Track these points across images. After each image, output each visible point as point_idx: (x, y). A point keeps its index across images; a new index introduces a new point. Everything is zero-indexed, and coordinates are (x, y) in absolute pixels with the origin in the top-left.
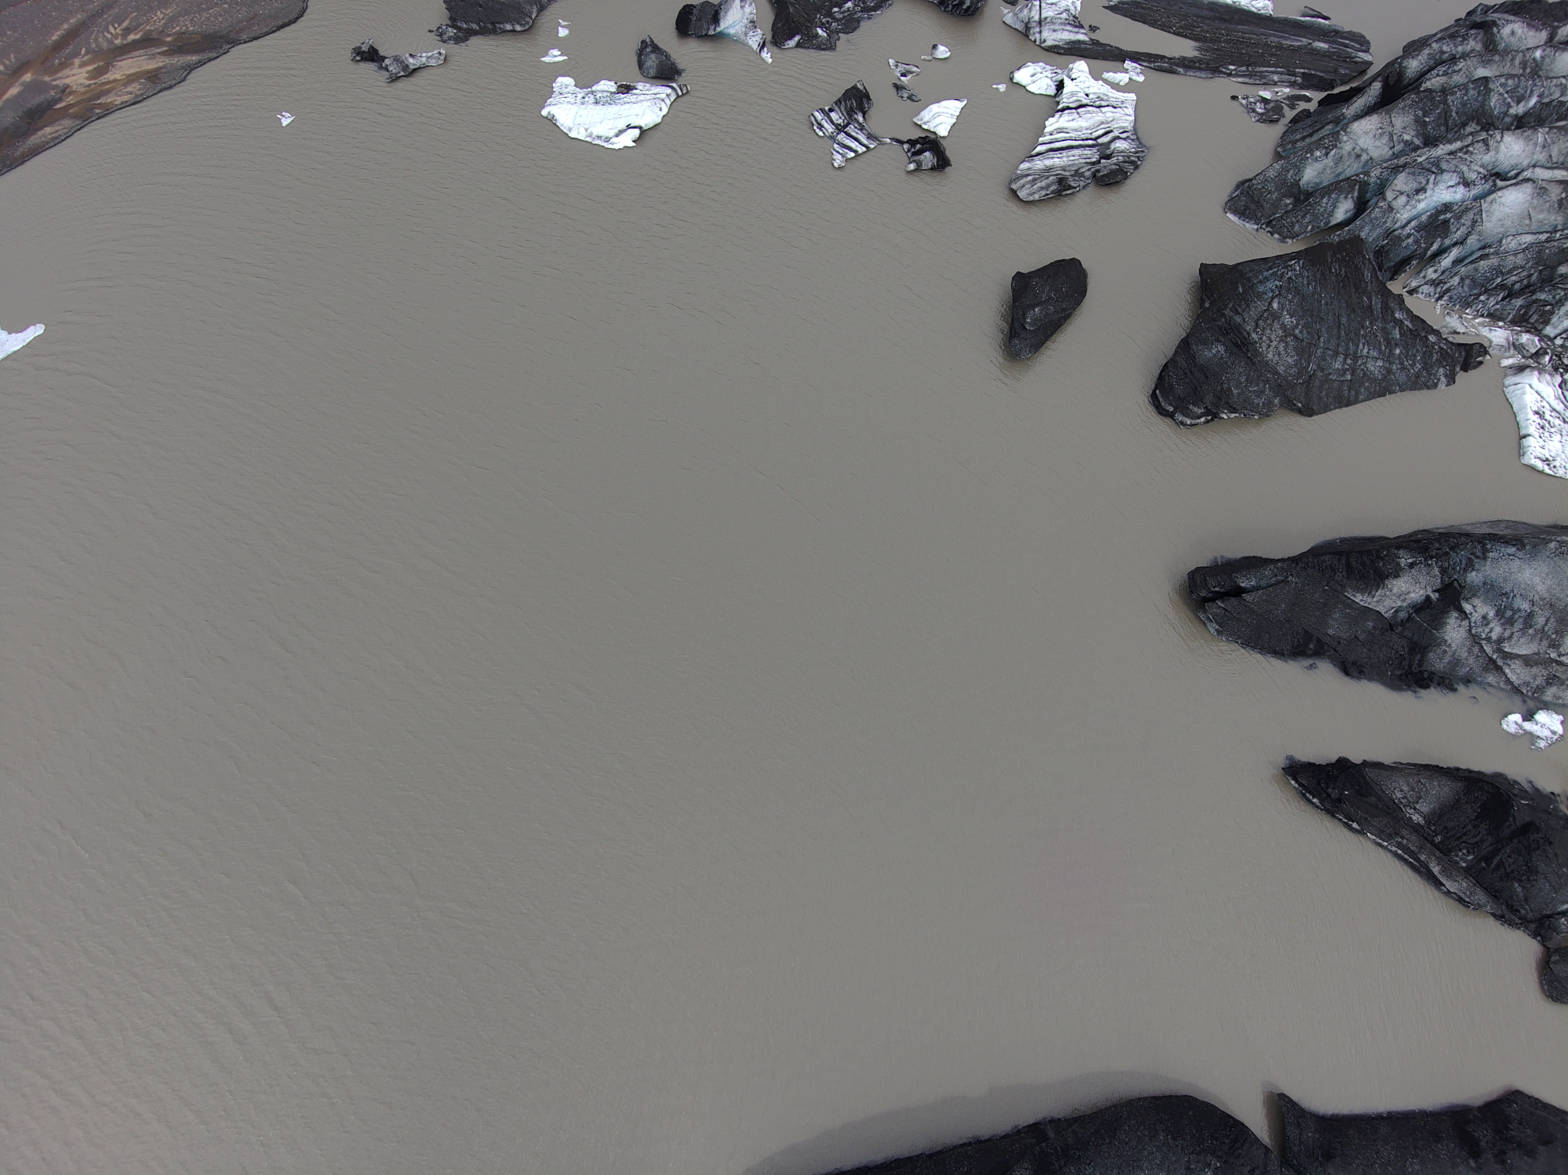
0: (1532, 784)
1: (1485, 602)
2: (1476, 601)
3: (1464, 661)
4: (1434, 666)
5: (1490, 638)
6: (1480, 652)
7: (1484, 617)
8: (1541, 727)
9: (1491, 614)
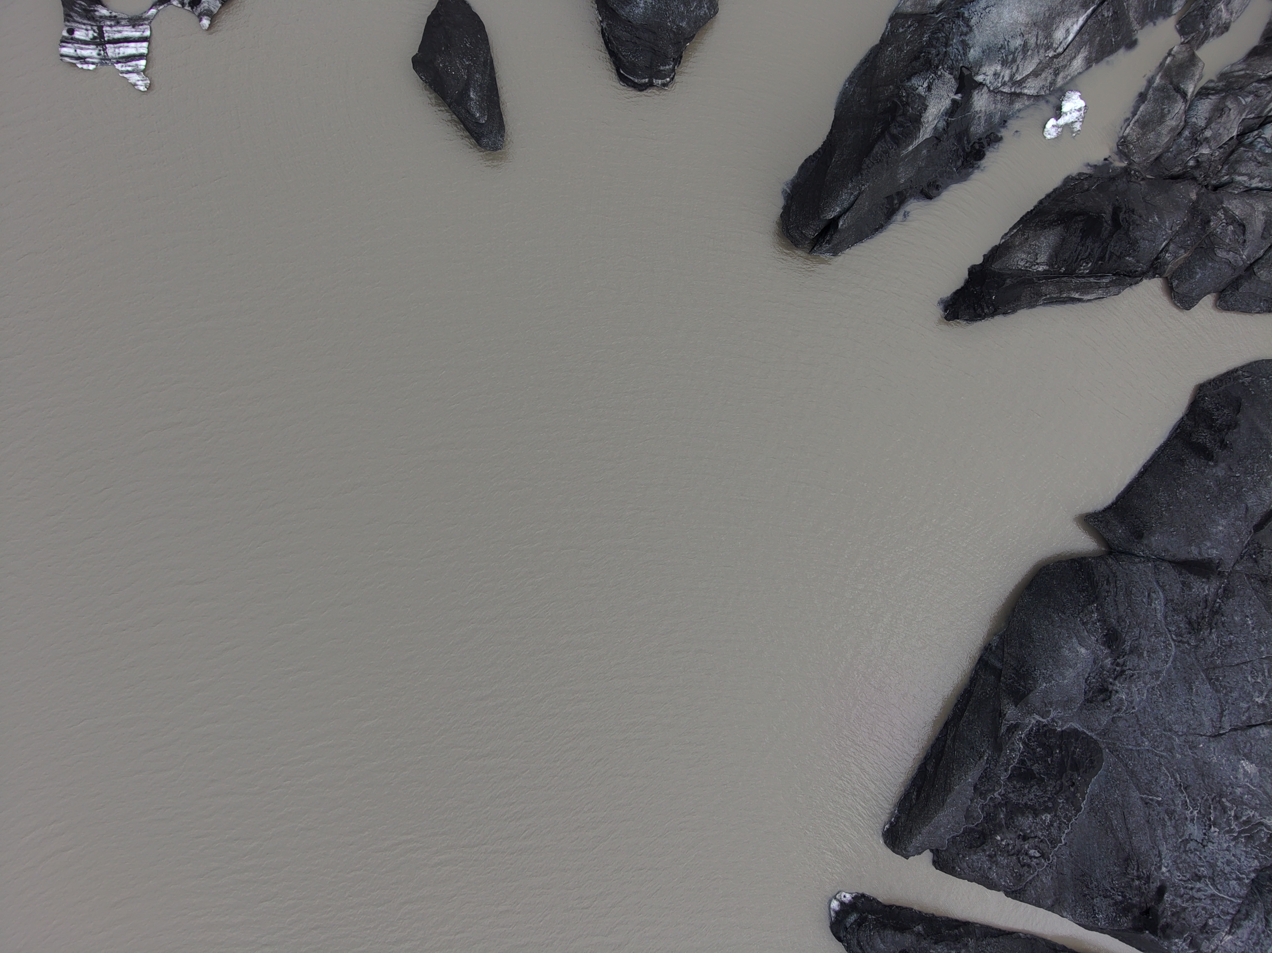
0: (1091, 166)
1: (990, 65)
2: (984, 69)
3: (994, 111)
4: (978, 133)
5: (1005, 81)
6: (1002, 96)
7: (995, 74)
8: (1070, 113)
9: (999, 68)
